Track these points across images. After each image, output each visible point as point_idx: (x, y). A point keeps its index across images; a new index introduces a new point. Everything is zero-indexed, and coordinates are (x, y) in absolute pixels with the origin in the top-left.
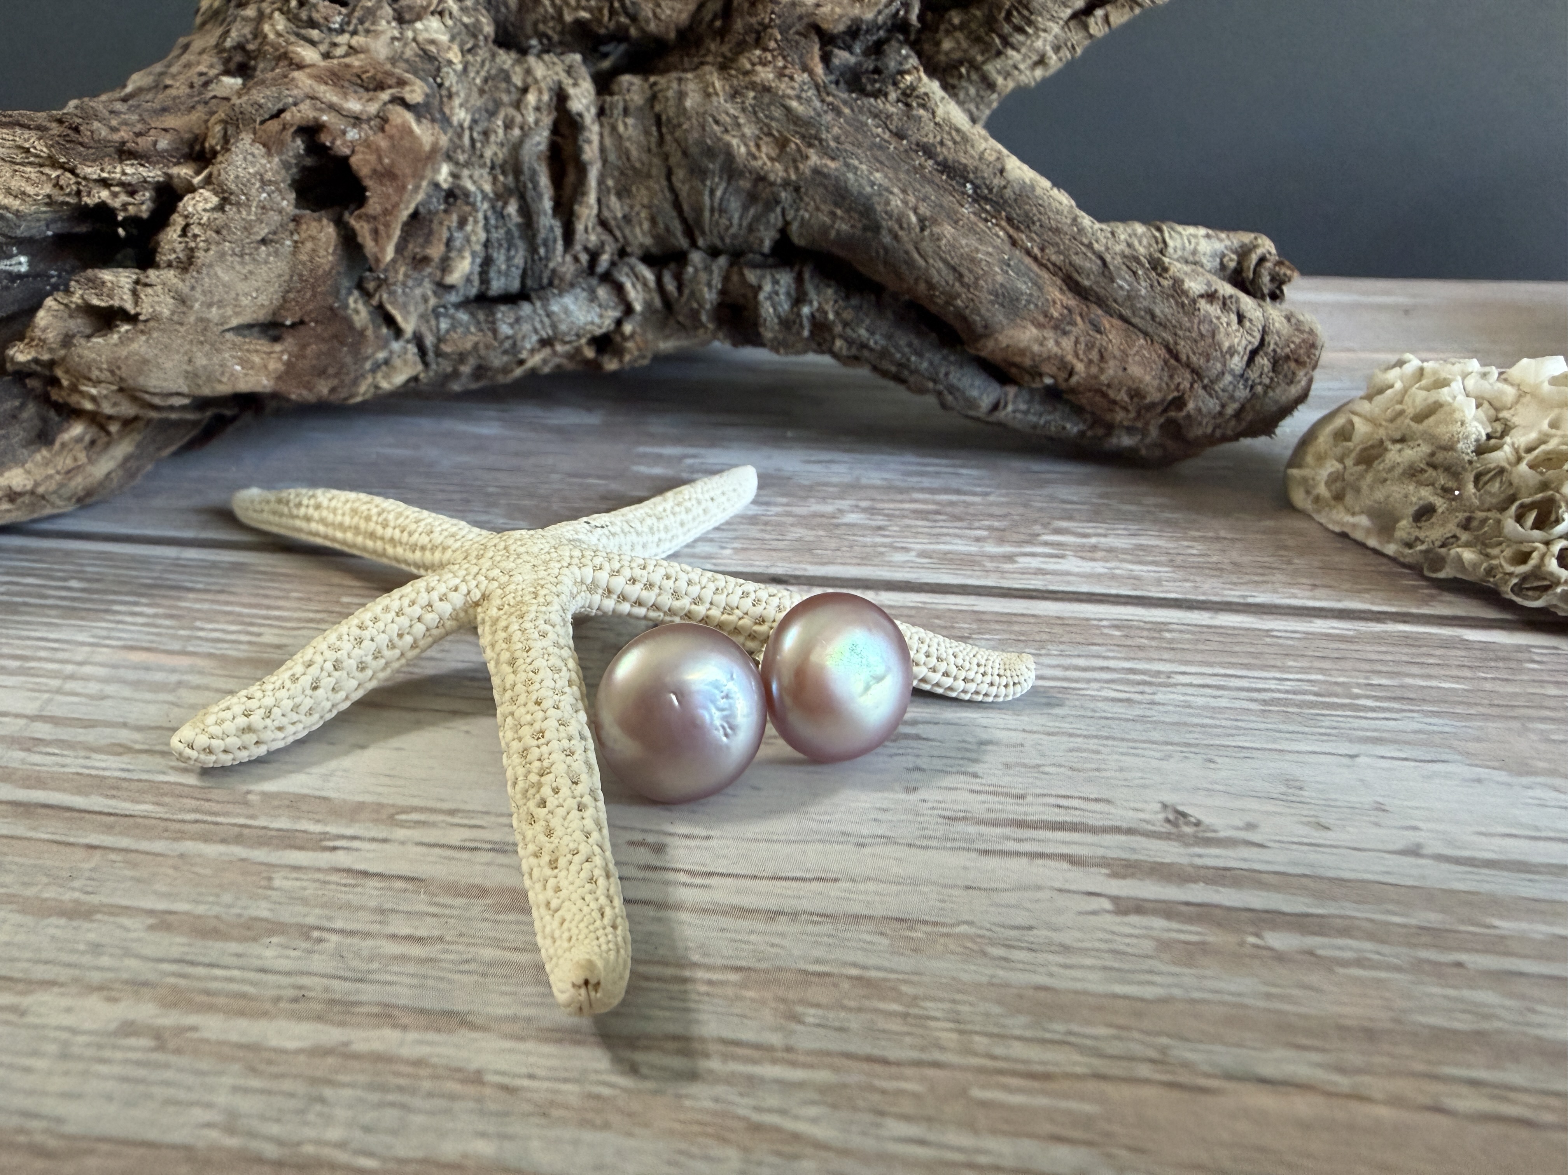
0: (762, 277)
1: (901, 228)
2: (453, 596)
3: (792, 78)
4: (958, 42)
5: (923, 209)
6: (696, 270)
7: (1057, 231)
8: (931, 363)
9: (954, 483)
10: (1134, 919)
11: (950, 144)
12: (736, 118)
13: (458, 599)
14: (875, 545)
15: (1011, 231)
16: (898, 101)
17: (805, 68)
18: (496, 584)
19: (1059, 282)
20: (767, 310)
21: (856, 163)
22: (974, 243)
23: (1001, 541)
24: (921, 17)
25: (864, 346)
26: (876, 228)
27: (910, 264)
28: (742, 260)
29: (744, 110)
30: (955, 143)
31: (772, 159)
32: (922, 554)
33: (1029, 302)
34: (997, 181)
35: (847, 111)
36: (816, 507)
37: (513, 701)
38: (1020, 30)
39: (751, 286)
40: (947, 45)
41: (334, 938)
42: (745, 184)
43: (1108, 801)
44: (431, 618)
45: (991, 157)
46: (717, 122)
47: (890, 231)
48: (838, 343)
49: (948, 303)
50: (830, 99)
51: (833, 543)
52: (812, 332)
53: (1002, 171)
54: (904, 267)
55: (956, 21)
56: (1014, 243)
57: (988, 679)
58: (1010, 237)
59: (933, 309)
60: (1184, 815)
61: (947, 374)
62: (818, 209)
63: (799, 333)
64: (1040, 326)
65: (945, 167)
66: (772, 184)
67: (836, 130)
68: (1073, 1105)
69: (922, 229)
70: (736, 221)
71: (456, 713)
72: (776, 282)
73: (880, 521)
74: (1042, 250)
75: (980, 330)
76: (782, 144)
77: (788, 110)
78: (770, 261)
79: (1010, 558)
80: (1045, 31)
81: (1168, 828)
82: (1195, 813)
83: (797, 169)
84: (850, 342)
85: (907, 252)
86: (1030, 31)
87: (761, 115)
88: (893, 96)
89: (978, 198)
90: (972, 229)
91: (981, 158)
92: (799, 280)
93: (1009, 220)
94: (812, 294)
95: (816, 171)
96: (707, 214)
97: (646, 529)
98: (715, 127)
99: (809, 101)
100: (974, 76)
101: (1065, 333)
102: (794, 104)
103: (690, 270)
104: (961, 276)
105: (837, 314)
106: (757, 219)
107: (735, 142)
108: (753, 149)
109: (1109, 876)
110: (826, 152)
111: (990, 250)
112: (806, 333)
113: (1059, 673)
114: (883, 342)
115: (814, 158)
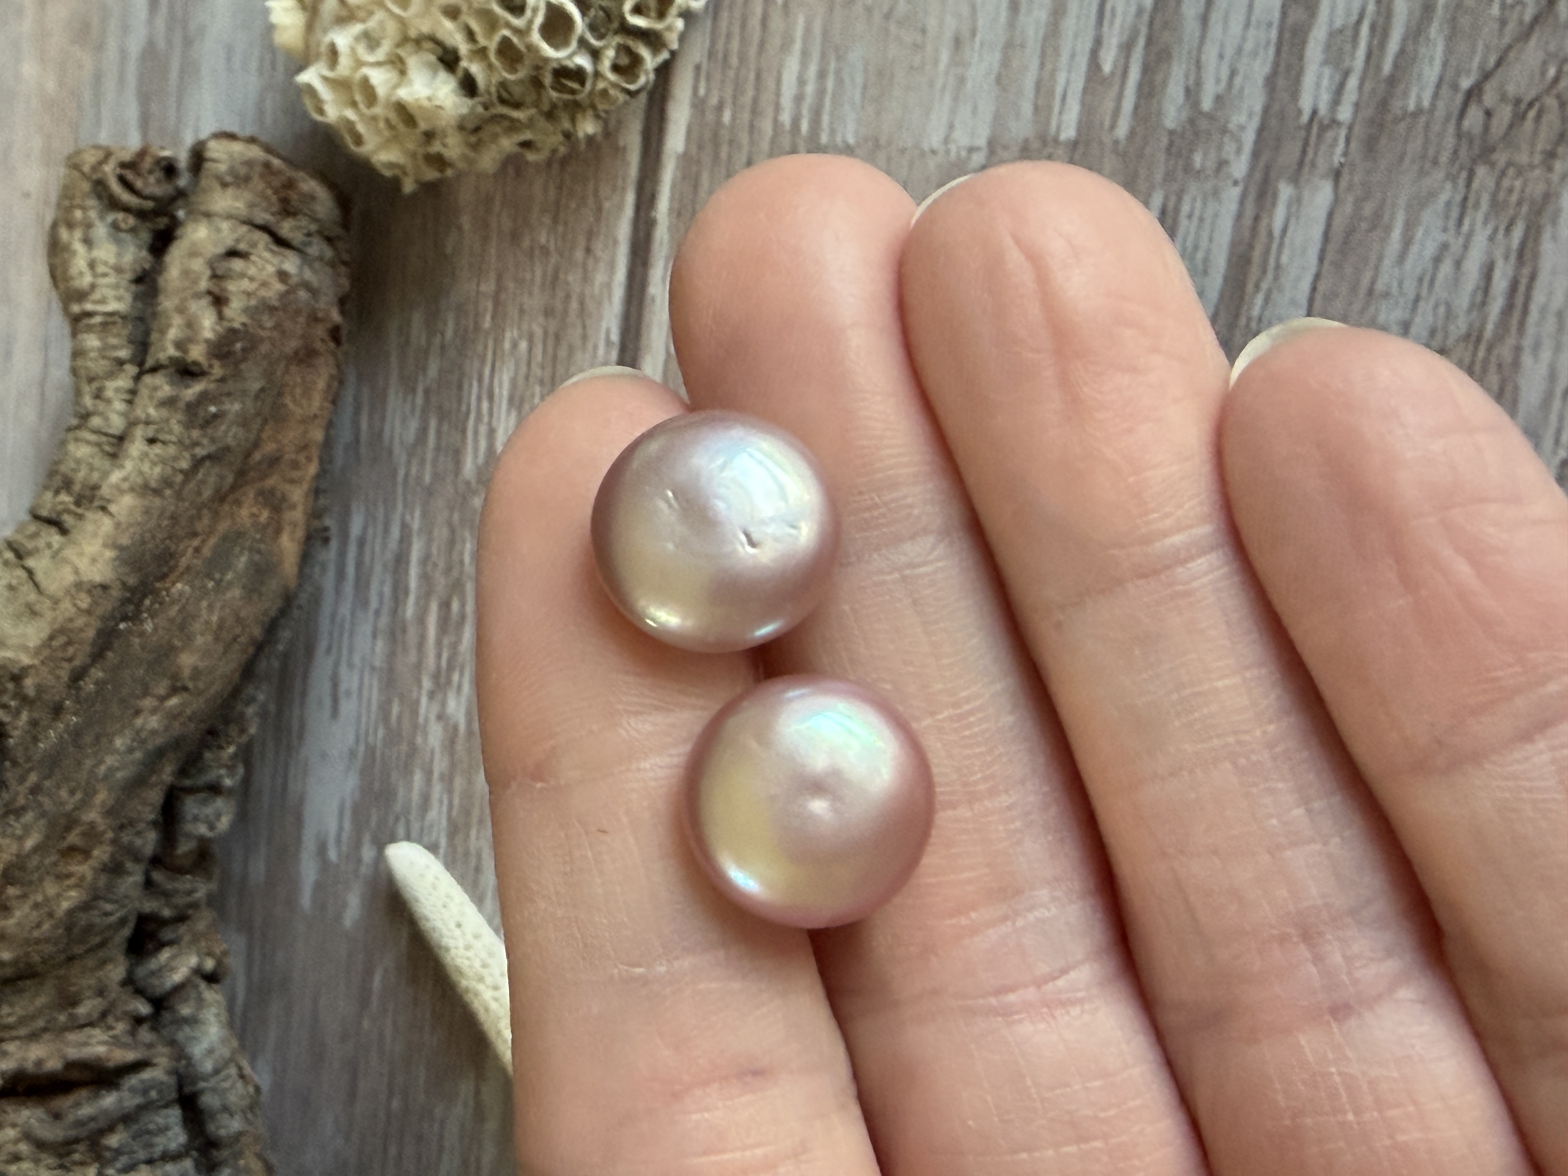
1: (181, 713)
5: (161, 689)
11: (69, 650)
12: (35, 905)
15: (177, 574)
21: (103, 768)
29: (26, 897)
30: (68, 643)
31: (87, 860)
33: (257, 551)
34: (117, 592)
35: (33, 778)
39: (198, 846)
42: (106, 881)
45: (84, 600)
46: (38, 926)
47: (183, 725)
50: (21, 799)
53: (104, 587)
56: (190, 569)
58: (183, 575)
62: (145, 801)
64: (280, 530)
65: (97, 655)
66: (112, 854)
67: (64, 794)
69: (185, 689)
70: (133, 879)
72: (195, 818)
74: (195, 534)
76: (72, 850)
77: (34, 850)
83: (102, 832)
85: (207, 702)
87: (34, 877)
89: (136, 615)
91: (87, 612)
92: (195, 791)
93: (163, 577)
94: (210, 776)
95: (108, 811)
98: (44, 927)
99: (24, 826)
101: (284, 498)
102: (29, 844)
103: (164, 912)
104: (234, 637)
105: (232, 744)
106: (136, 859)
107: (64, 904)
108: (72, 881)
110: (87, 803)
111: (204, 603)
115: (92, 815)
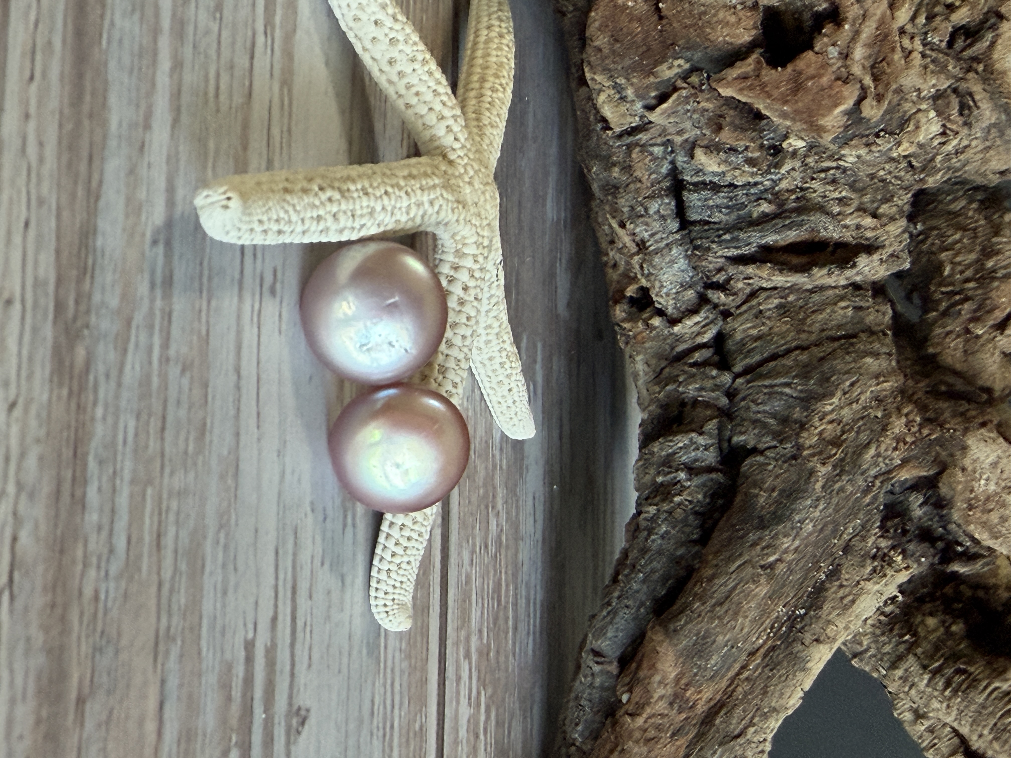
0: (710, 435)
1: (763, 549)
2: (451, 137)
3: (895, 449)
4: (934, 630)
5: (781, 568)
6: (714, 378)
7: (765, 692)
8: (637, 591)
9: (522, 627)
10: (243, 654)
11: (841, 593)
12: (857, 402)
13: (448, 141)
14: (474, 536)
15: (762, 650)
16: (878, 549)
17: (905, 462)
18: (462, 171)
19: (718, 697)
20: (681, 441)
21: (821, 507)
22: (752, 614)
23: (480, 653)
24: (955, 574)
25: (650, 531)
26: (763, 525)
27: (731, 559)
28: (725, 419)
29: (864, 408)
30: (842, 598)
31: (821, 433)
32: (468, 577)
33: (699, 667)
34: (808, 637)
35: (867, 500)
36: (500, 493)
37: (384, 174)
38: (947, 684)
39: (702, 427)
40: (931, 622)
42: (797, 414)
43: (310, 666)
44: (431, 119)
45: (831, 630)
46: (853, 384)
47: (760, 539)
48: (652, 510)
49: (696, 595)
50: (878, 483)
51: (473, 498)
52: (662, 484)
53: (817, 640)
54: (728, 554)
55: (954, 628)
56: (752, 654)
57: (390, 590)
58: (758, 650)
59: (690, 585)
60: (303, 723)
61: (627, 607)
62: (777, 477)
63: (659, 473)
64: (677, 679)
65: (819, 590)
66: (798, 435)
67: (849, 488)
68: (145, 560)
69: (762, 567)
70: (761, 408)
72: (706, 448)
73: (492, 548)
74: (747, 679)
75: (672, 627)
76: (836, 442)
77: (867, 446)
78: (725, 445)
79: (468, 655)
80: (948, 707)
81: (295, 708)
82: (305, 733)
83: (813, 455)
84: (653, 519)
85: (740, 555)
86: (947, 694)
87: (861, 423)
88: (884, 543)
89: (792, 619)
90: (764, 612)
91: (829, 622)
92: (710, 470)
93: (773, 648)
94: (697, 481)
95: (812, 472)
96: (767, 382)
97: (490, 320)
98: (848, 383)
99: (876, 464)
100: (902, 648)
101: (671, 704)
102: (872, 451)
103: (714, 372)
104: (721, 604)
105: (679, 504)
106: (765, 425)
107: (835, 400)
108: (829, 418)
109: (266, 645)
110: (830, 481)
111: (746, 630)
112: (660, 479)
113: (389, 663)
114: (654, 547)
115: (823, 470)
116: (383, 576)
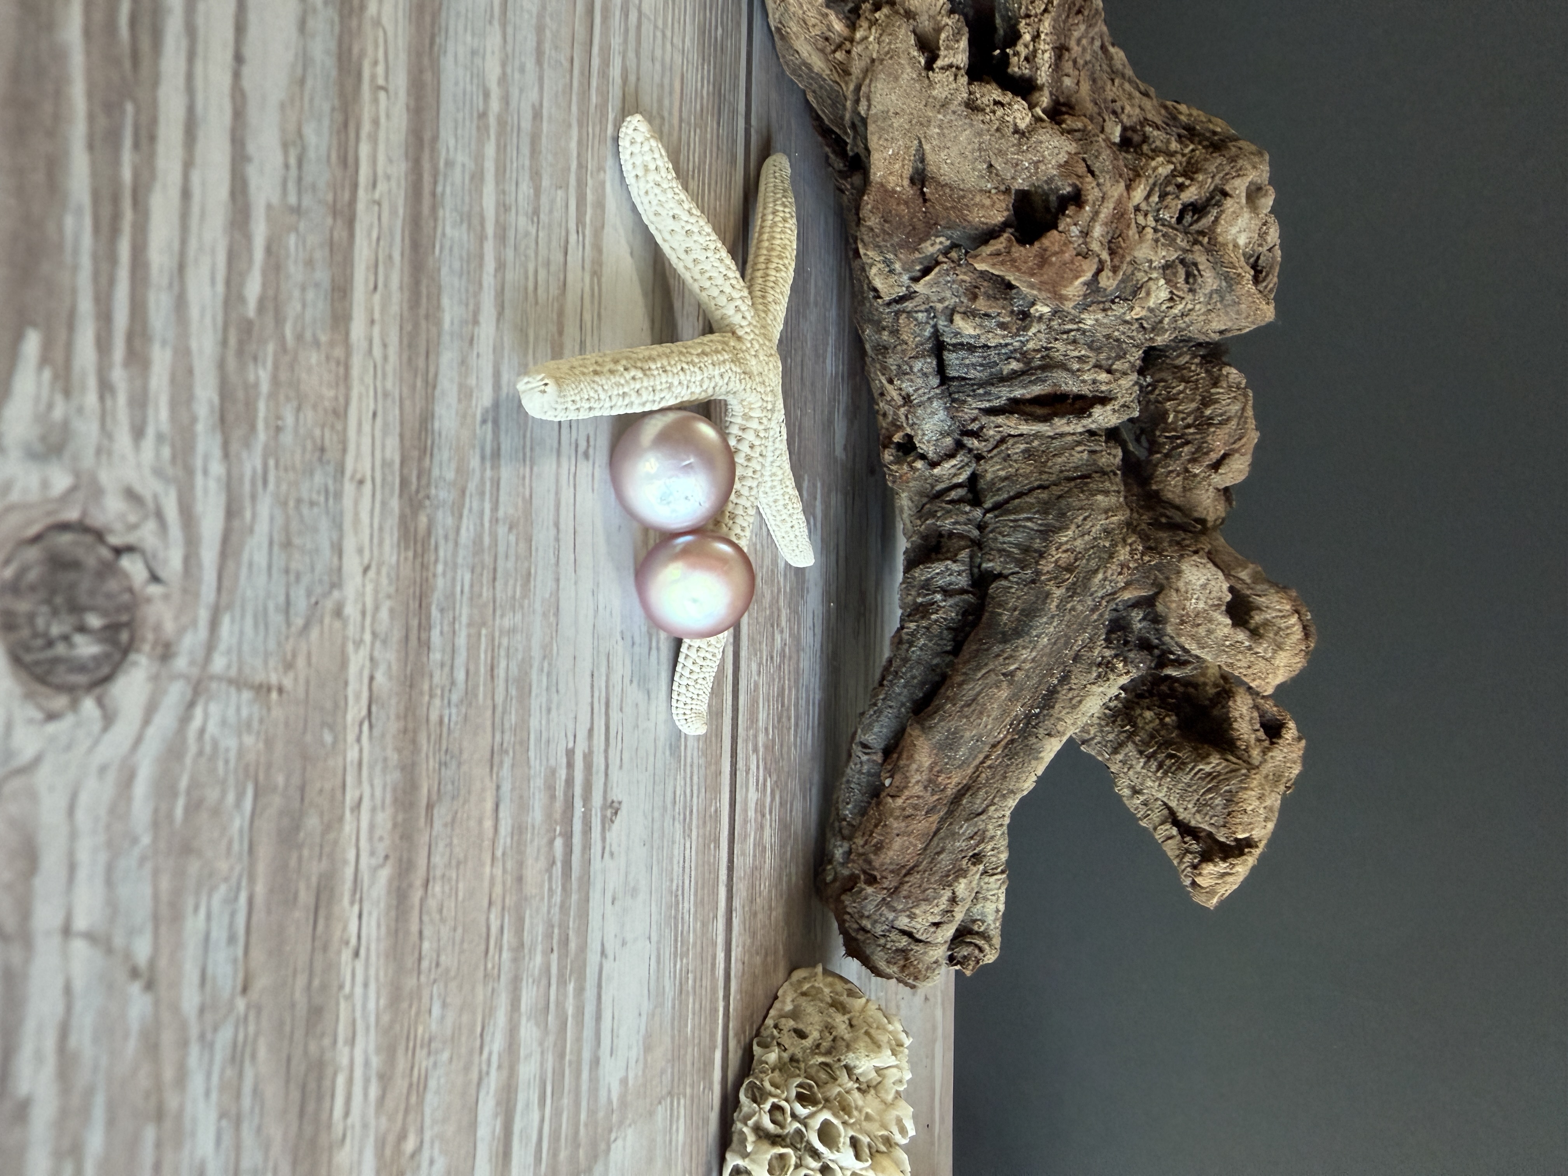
0: (963, 563)
1: (1005, 659)
2: (740, 315)
3: (1120, 574)
4: (1151, 722)
5: (1020, 675)
6: (966, 513)
7: (1004, 777)
8: (900, 694)
9: (802, 724)
10: (564, 761)
11: (1070, 695)
12: (1088, 534)
13: (737, 319)
14: (761, 651)
15: (1003, 743)
16: (1103, 657)
17: (1127, 584)
18: (749, 345)
19: (965, 781)
20: (938, 567)
21: (1055, 624)
22: (994, 714)
23: (766, 747)
24: (1169, 677)
25: (911, 644)
26: (1005, 640)
27: (979, 668)
28: (975, 548)
29: (1095, 539)
30: (1071, 699)
31: (1056, 561)
32: (756, 685)
33: (950, 757)
34: (1041, 732)
36: (784, 613)
37: (681, 353)
38: (1160, 766)
39: (956, 555)
40: (1148, 714)
41: (534, 231)
42: (1037, 544)
43: (621, 767)
44: (722, 300)
45: (1060, 727)
46: (1085, 519)
47: (1003, 651)
48: (913, 626)
49: (948, 698)
50: (1104, 604)
51: (761, 620)
52: (921, 604)
53: (1049, 735)
54: (975, 664)
55: (1167, 720)
56: (994, 746)
57: (689, 701)
58: (999, 742)
59: (943, 690)
60: (616, 813)
61: (891, 707)
62: (1019, 598)
63: (919, 595)
64: (931, 769)
65: (1052, 692)
66: (1037, 563)
67: (1080, 608)
68: (481, 688)
69: (1004, 675)
70: (1007, 539)
71: (653, 322)
72: (959, 574)
73: (777, 660)
74: (990, 767)
75: (927, 724)
76: (1069, 569)
77: (1096, 571)
78: (976, 570)
79: (756, 750)
80: (1160, 785)
81: (609, 801)
82: (618, 820)
83: (1050, 580)
84: (914, 633)
85: (986, 664)
86: (1159, 774)
87: (1091, 552)
88: (1108, 653)
89: (1029, 717)
90: (1005, 712)
91: (1059, 719)
92: (963, 591)
93: (1012, 741)
94: (951, 601)
95: (1048, 595)
96: (1012, 517)
97: (774, 470)
98: (1081, 518)
99: (1103, 587)
100: (1123, 737)
101: (926, 787)
102: (1100, 576)
103: (968, 509)
104: (969, 705)
105: (936, 621)
106: (1009, 554)
107: (1070, 533)
108: (1064, 548)
109: (584, 752)
110: (1063, 601)
111: (989, 727)
112: (920, 600)
113: (689, 760)
114: (914, 657)
115: (1058, 592)
116: (683, 690)
